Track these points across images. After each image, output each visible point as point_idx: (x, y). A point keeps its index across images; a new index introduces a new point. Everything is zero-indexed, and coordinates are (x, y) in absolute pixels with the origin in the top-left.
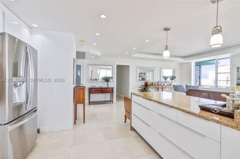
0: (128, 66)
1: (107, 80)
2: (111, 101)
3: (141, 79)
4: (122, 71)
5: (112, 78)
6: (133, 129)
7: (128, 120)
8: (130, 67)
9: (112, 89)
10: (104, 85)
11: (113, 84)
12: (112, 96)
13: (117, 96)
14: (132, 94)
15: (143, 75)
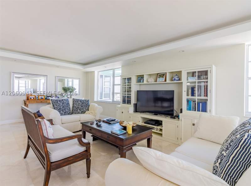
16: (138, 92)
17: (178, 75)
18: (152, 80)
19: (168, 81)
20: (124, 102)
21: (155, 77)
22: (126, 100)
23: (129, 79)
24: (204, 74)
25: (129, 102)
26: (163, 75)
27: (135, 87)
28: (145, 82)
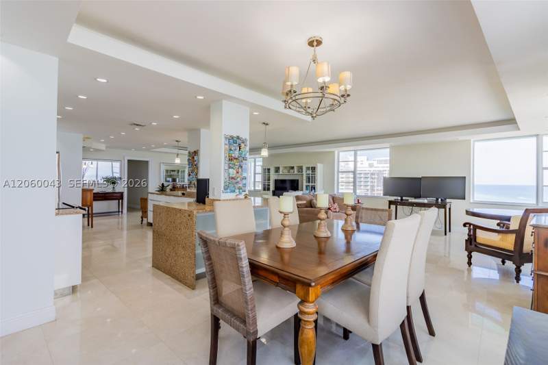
0: (147, 162)
1: (112, 181)
2: (119, 212)
5: (120, 178)
8: (150, 163)
9: (122, 194)
16: (276, 181)
17: (300, 168)
18: (286, 171)
19: (296, 172)
20: (264, 189)
21: (288, 169)
22: (266, 188)
23: (269, 169)
24: (314, 169)
25: (269, 189)
26: (293, 168)
27: (273, 177)
28: (281, 173)
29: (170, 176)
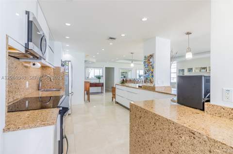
0: (113, 68)
1: (99, 78)
2: (102, 92)
3: (123, 77)
4: (109, 71)
5: (102, 76)
6: (117, 103)
7: (114, 99)
8: (115, 69)
9: (103, 84)
10: (97, 81)
11: (103, 81)
12: (102, 89)
13: (106, 90)
14: (116, 84)
15: (125, 74)
28: (193, 72)
29: (123, 75)
